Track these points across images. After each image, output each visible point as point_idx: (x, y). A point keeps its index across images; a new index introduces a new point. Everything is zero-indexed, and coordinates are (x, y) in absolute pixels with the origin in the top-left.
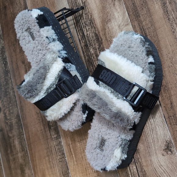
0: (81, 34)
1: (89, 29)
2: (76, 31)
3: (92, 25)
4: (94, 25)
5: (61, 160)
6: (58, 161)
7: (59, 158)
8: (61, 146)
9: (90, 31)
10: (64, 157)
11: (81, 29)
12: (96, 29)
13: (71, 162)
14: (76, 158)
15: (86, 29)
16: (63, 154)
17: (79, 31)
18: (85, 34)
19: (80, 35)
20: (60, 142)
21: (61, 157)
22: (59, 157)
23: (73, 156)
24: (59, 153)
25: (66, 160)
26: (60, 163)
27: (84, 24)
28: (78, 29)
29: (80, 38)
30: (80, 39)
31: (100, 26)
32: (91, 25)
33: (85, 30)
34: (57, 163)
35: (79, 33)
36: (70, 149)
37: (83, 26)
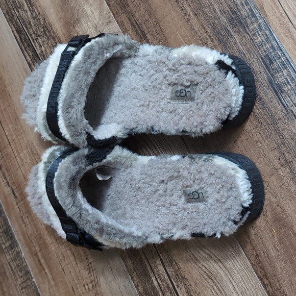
0: (31, 54)
1: (43, 42)
2: (21, 49)
3: (48, 35)
4: (52, 34)
5: (24, 285)
6: (20, 288)
7: (20, 283)
8: (21, 259)
9: (45, 46)
10: (30, 278)
11: (30, 45)
12: (57, 40)
13: (44, 283)
14: (51, 274)
15: (39, 43)
16: (28, 273)
17: (25, 48)
18: (38, 52)
19: (29, 55)
20: (19, 253)
21: (25, 280)
22: (20, 281)
23: (46, 271)
24: (19, 273)
25: (34, 282)
26: (24, 290)
27: (33, 36)
28: (24, 45)
29: (29, 60)
30: (31, 62)
31: (63, 34)
32: (46, 34)
33: (37, 44)
34: (17, 292)
35: (27, 53)
36: (39, 261)
37: (32, 38)
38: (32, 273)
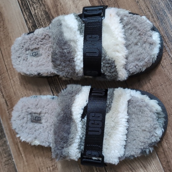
0: (28, 14)
1: (37, 7)
2: (22, 10)
3: (41, 3)
4: (44, 2)
5: (7, 163)
6: (4, 164)
7: (4, 161)
8: (7, 146)
9: (38, 10)
10: (11, 159)
11: (28, 8)
12: (46, 7)
13: (20, 163)
14: (26, 158)
15: (34, 8)
16: (10, 155)
17: (24, 10)
18: (33, 13)
19: (26, 15)
20: (5, 142)
21: (8, 159)
22: (4, 160)
23: (23, 155)
24: (4, 155)
25: (13, 162)
26: (6, 166)
27: (31, 2)
28: (24, 8)
29: (26, 18)
30: (27, 19)
31: (51, 3)
32: (39, 2)
33: (32, 8)
34: (2, 166)
35: (25, 13)
36: (19, 148)
37: (30, 4)
38: (13, 156)
